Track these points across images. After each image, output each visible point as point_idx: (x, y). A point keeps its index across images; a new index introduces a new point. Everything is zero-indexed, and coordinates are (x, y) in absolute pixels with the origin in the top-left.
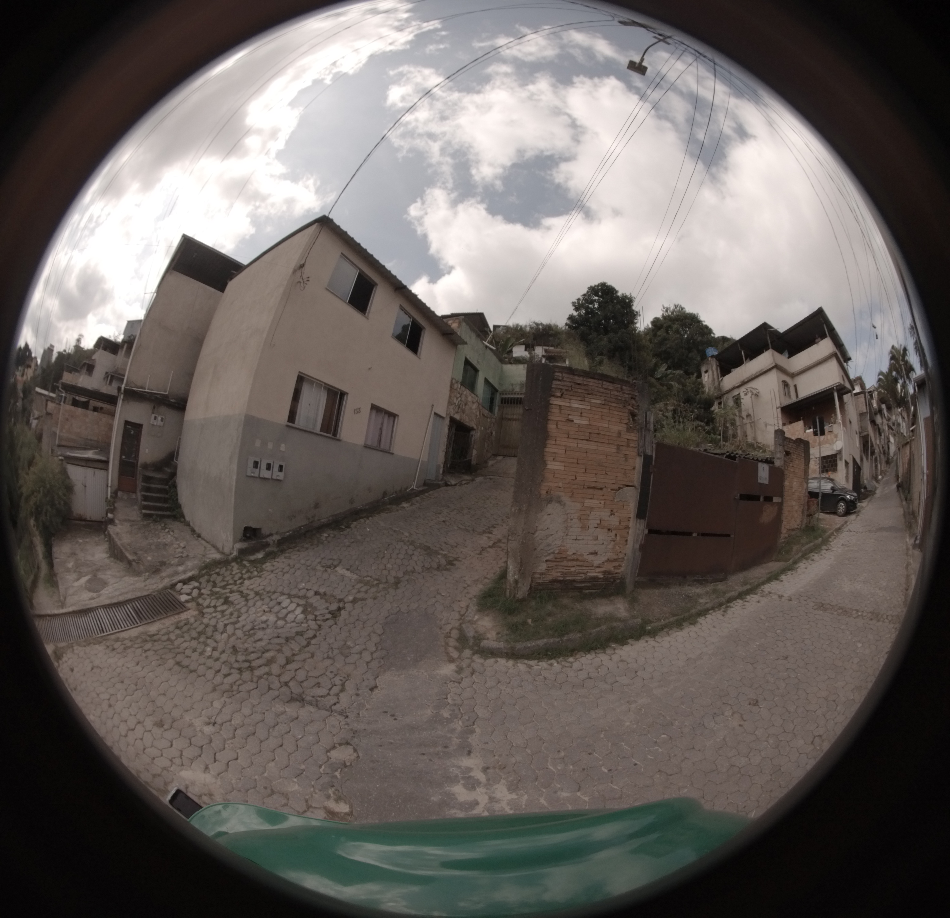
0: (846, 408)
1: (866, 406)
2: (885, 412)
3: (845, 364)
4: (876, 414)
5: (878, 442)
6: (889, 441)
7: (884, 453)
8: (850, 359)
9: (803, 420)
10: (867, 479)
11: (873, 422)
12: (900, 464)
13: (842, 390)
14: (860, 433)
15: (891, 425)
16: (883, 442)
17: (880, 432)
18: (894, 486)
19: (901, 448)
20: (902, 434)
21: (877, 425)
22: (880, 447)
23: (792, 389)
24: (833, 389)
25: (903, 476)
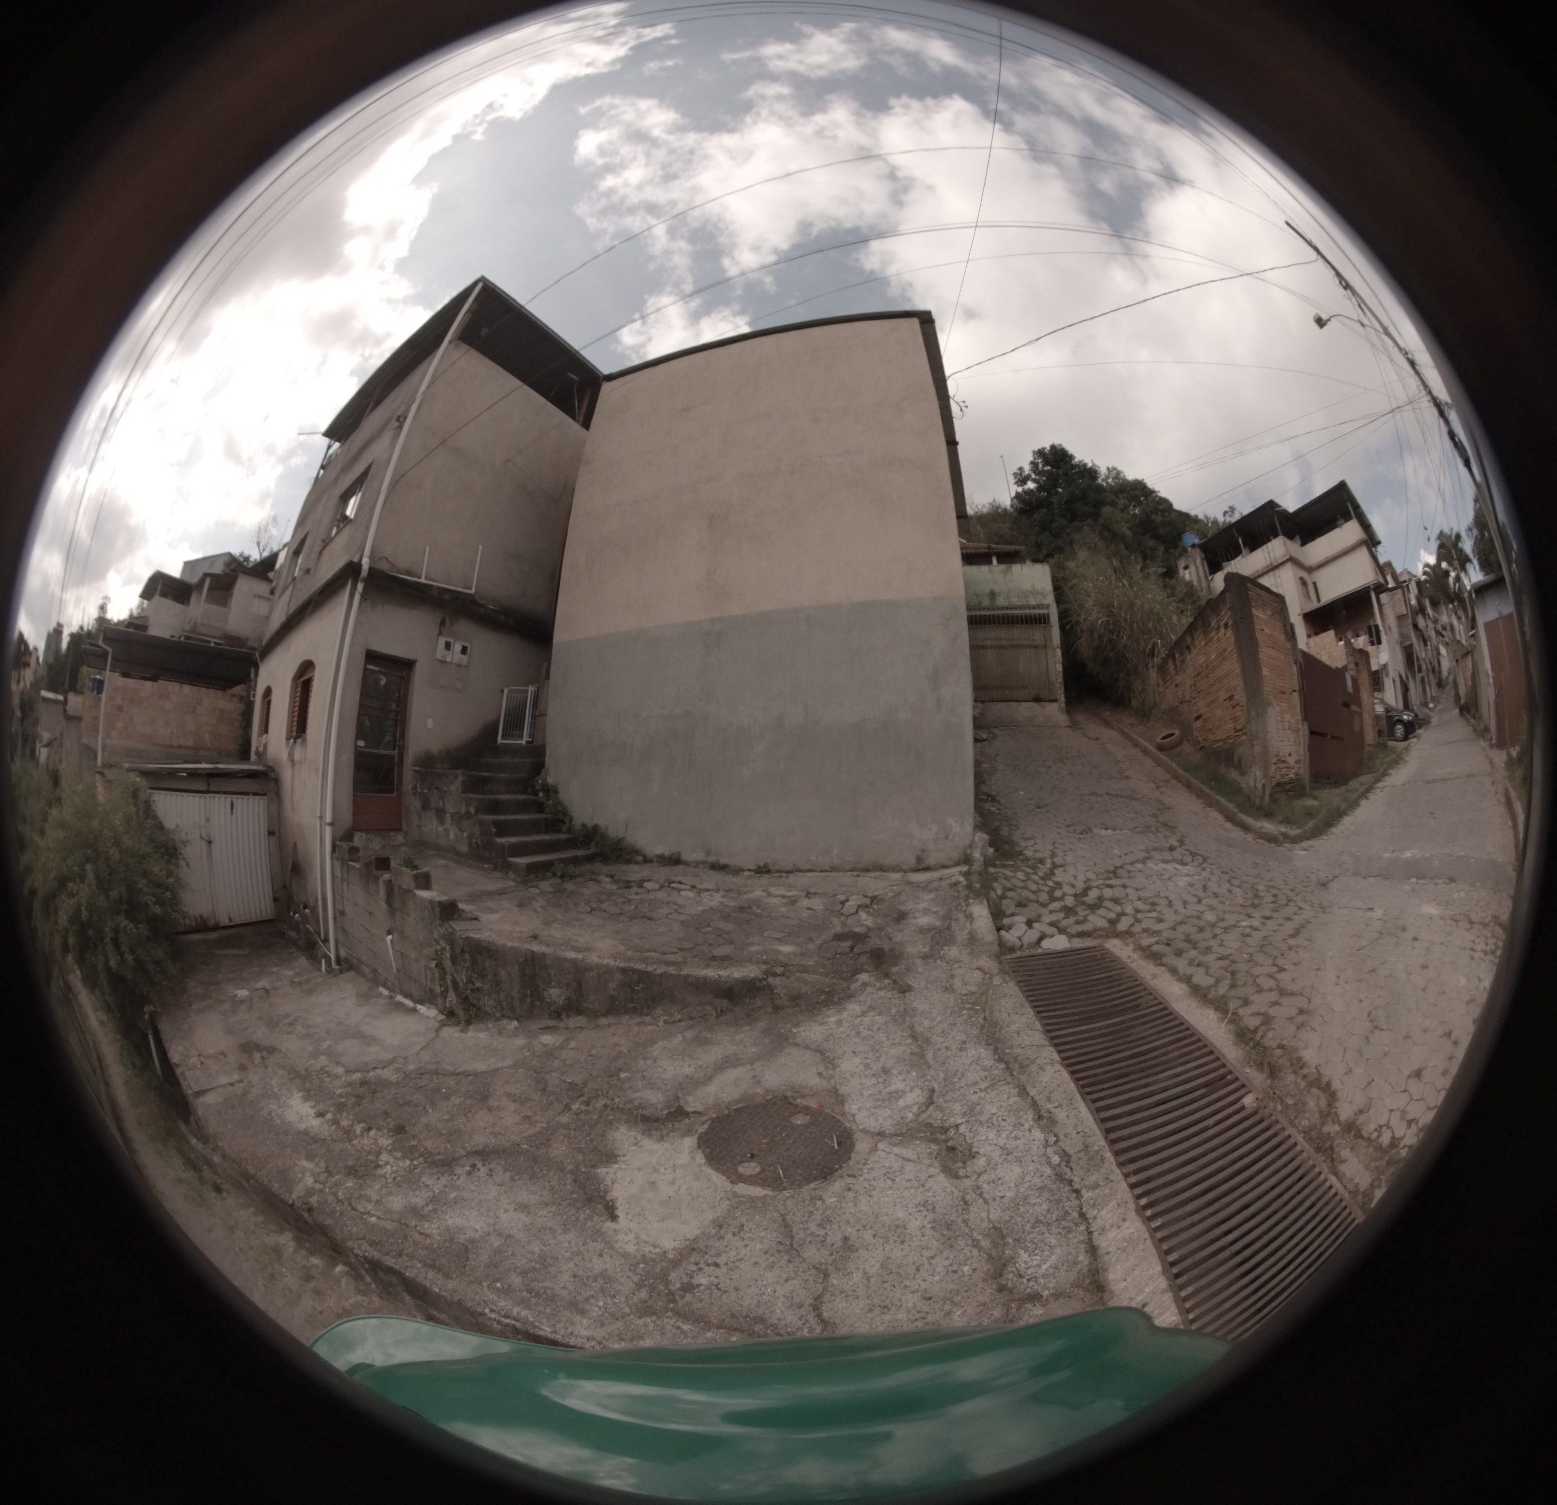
0: (1385, 611)
1: (1406, 604)
2: (1429, 610)
3: (1374, 549)
4: (1417, 614)
5: (1423, 655)
6: (1439, 654)
7: (1434, 671)
8: (1379, 543)
9: (1334, 628)
10: (1416, 703)
11: (1415, 626)
12: (1461, 684)
13: (1380, 588)
14: (1402, 642)
15: (1440, 629)
16: (1430, 654)
17: (1424, 638)
18: (1457, 711)
19: (1461, 661)
20: (1459, 641)
21: (1421, 630)
22: (1427, 662)
23: (1311, 588)
24: (1369, 587)
25: (1466, 696)
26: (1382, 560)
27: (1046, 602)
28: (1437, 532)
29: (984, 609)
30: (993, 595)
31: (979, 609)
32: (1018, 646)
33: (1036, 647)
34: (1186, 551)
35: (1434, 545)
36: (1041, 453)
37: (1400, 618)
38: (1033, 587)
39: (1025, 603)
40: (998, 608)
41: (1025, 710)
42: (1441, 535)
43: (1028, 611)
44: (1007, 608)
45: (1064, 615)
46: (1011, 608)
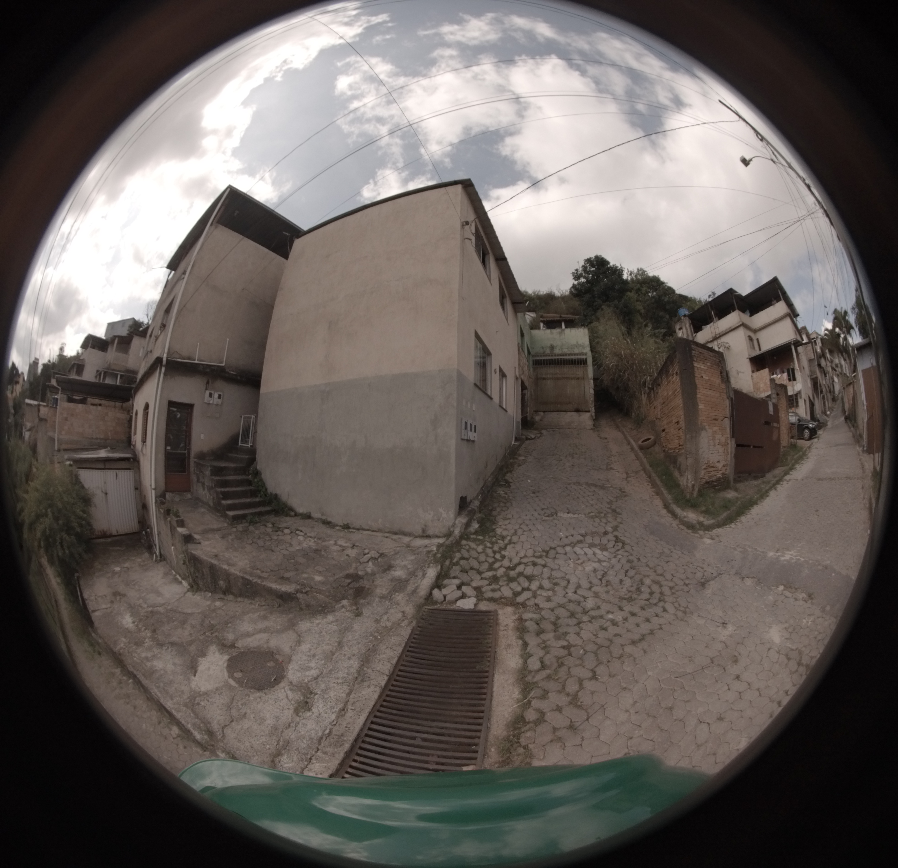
0: (800, 357)
1: (814, 353)
2: (828, 355)
3: (795, 319)
4: (820, 358)
5: (825, 382)
6: (833, 381)
7: (830, 392)
8: (798, 315)
9: (768, 367)
10: (819, 414)
11: (819, 365)
12: (846, 400)
13: (797, 344)
14: (811, 376)
15: (835, 367)
16: (828, 382)
17: (825, 373)
18: (843, 418)
19: (846, 387)
20: (845, 374)
21: (823, 368)
22: (827, 386)
23: (755, 342)
24: (790, 343)
25: (849, 410)
26: (800, 326)
27: (585, 351)
28: (833, 310)
29: (546, 355)
30: (552, 348)
31: (544, 356)
32: (567, 378)
33: (578, 379)
34: (681, 319)
35: (831, 317)
36: (589, 261)
37: (810, 361)
38: (577, 342)
39: (572, 352)
40: (555, 355)
41: (569, 417)
42: (835, 311)
43: (573, 357)
44: (561, 355)
45: (594, 359)
46: (563, 355)
